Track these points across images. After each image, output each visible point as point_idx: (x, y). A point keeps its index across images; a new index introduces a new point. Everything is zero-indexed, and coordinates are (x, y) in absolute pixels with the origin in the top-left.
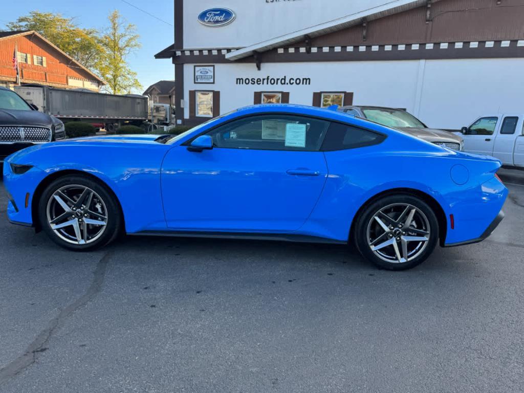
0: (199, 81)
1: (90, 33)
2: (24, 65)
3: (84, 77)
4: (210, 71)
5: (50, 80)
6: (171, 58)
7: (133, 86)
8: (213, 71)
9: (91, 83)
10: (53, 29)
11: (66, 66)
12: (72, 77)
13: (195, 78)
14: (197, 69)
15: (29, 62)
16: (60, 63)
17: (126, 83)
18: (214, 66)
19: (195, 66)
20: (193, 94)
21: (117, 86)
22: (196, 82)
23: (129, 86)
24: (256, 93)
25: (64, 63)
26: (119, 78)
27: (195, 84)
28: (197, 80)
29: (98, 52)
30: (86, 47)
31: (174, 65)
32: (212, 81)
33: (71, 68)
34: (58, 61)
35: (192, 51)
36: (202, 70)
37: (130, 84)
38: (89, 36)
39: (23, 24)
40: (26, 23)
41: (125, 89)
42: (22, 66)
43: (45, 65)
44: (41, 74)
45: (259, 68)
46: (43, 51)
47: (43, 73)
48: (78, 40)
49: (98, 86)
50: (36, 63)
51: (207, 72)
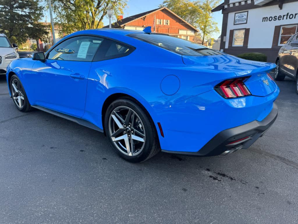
0: (237, 23)
1: (197, 3)
2: (159, 26)
3: (188, 28)
4: (245, 15)
5: (170, 32)
6: (221, 11)
7: (214, 31)
8: (247, 15)
9: (191, 31)
10: (178, 5)
11: (179, 23)
12: (181, 29)
13: (235, 21)
14: (237, 15)
15: (162, 24)
16: (176, 22)
17: (210, 30)
18: (248, 12)
19: (235, 13)
20: (232, 32)
21: (206, 32)
22: (235, 23)
23: (212, 31)
24: (276, 27)
25: (178, 22)
26: (207, 27)
27: (235, 26)
28: (236, 22)
29: (199, 14)
30: (193, 12)
31: (223, 15)
32: (245, 22)
33: (182, 24)
34: (175, 21)
35: (234, 4)
36: (240, 15)
37: (213, 30)
38: (196, 5)
39: (165, 4)
40: (166, 3)
41: (209, 33)
42: (158, 26)
43: (169, 24)
44: (167, 29)
45: (281, 7)
46: (169, 17)
47: (167, 28)
48: (189, 8)
49: (195, 33)
50: (164, 24)
51: (243, 16)
